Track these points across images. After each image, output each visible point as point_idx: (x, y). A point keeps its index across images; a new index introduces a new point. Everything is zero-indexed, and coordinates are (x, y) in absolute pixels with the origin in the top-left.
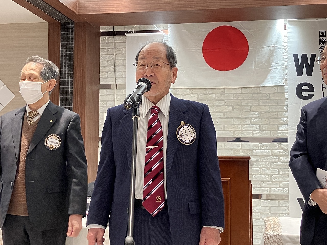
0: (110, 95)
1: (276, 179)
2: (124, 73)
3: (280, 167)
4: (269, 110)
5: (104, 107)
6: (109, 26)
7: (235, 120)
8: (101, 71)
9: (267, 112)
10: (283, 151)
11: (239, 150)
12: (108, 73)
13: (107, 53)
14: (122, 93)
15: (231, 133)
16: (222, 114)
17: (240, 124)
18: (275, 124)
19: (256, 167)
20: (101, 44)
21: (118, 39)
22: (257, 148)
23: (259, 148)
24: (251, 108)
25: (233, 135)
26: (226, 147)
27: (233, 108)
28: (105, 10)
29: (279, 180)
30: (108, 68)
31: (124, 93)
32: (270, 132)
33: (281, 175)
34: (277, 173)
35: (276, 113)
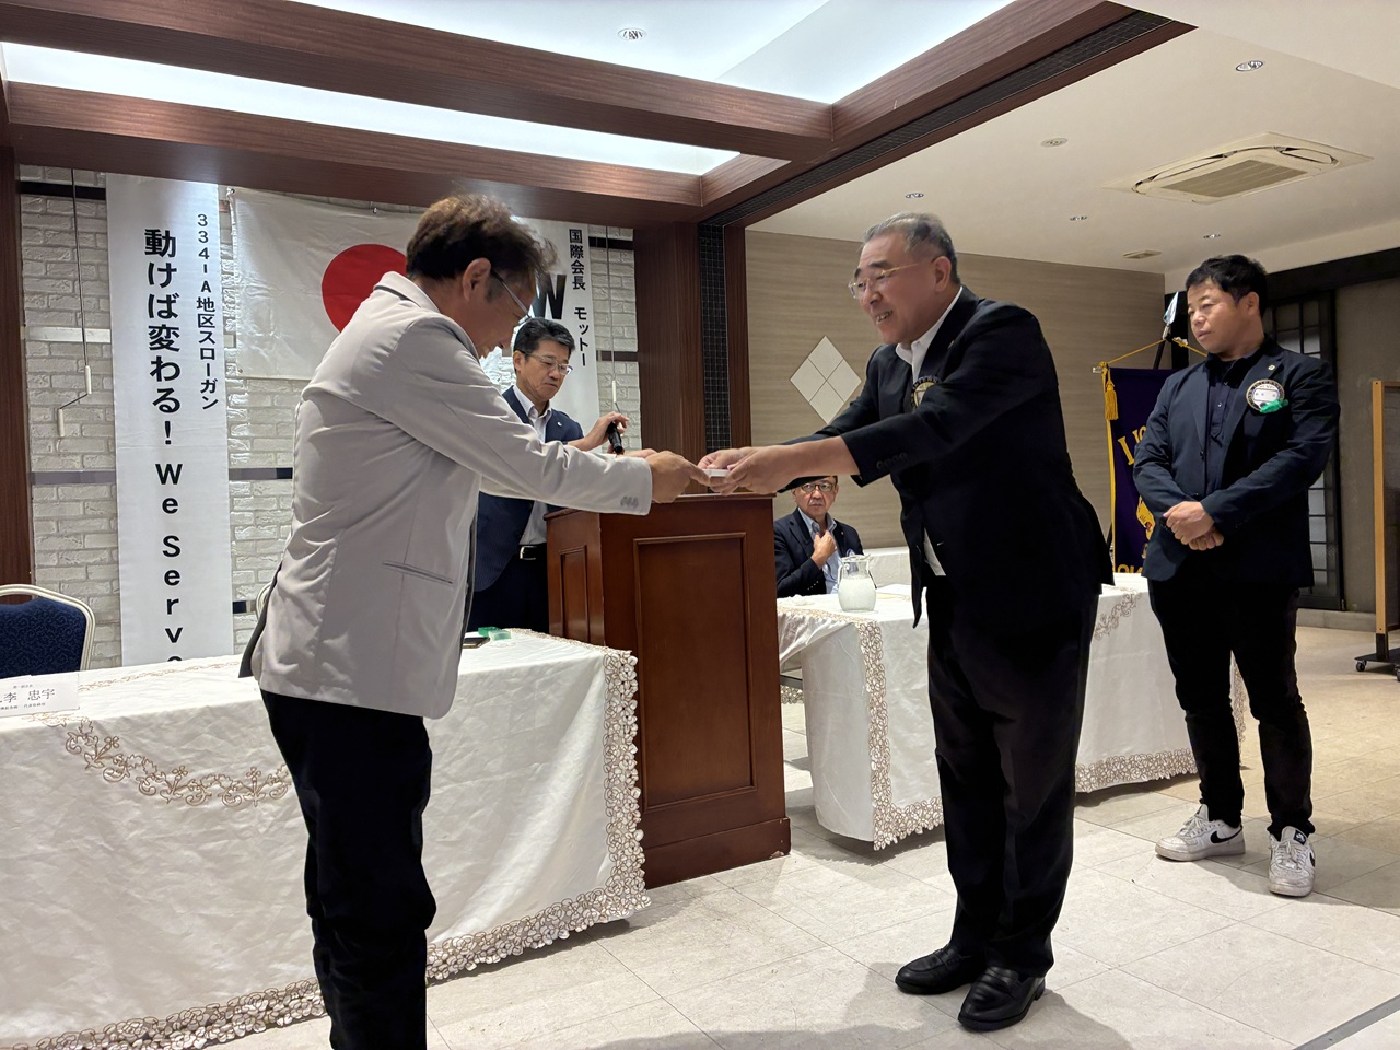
0: (60, 358)
2: (101, 300)
5: (43, 390)
6: (46, 169)
8: (26, 289)
12: (51, 297)
13: (45, 242)
14: (99, 355)
20: (23, 216)
21: (86, 207)
28: (100, 122)
30: (52, 282)
31: (106, 355)
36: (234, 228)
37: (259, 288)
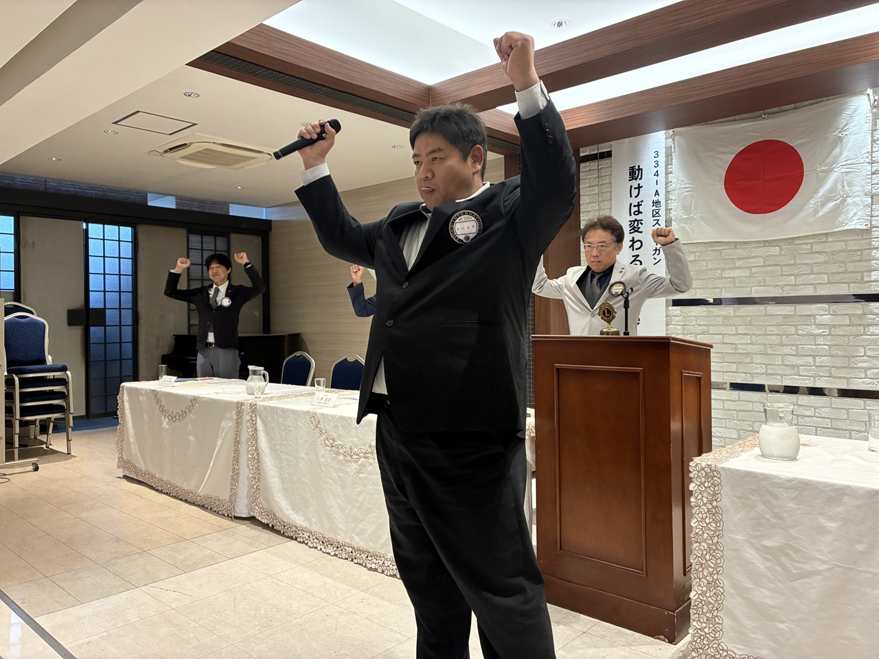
1: (859, 365)
3: (867, 344)
4: (846, 247)
6: (591, 147)
7: (783, 268)
8: (581, 210)
9: (842, 251)
10: (872, 316)
11: (791, 316)
13: (589, 185)
15: (777, 290)
16: (761, 260)
17: (793, 275)
18: (858, 272)
19: (822, 343)
20: (581, 174)
21: (604, 163)
22: (824, 313)
23: (827, 313)
24: (812, 246)
25: (780, 292)
26: (768, 312)
27: (781, 250)
29: (865, 365)
30: (591, 205)
32: (846, 285)
33: (868, 356)
34: (861, 355)
35: (859, 253)
36: (673, 154)
37: (686, 188)
